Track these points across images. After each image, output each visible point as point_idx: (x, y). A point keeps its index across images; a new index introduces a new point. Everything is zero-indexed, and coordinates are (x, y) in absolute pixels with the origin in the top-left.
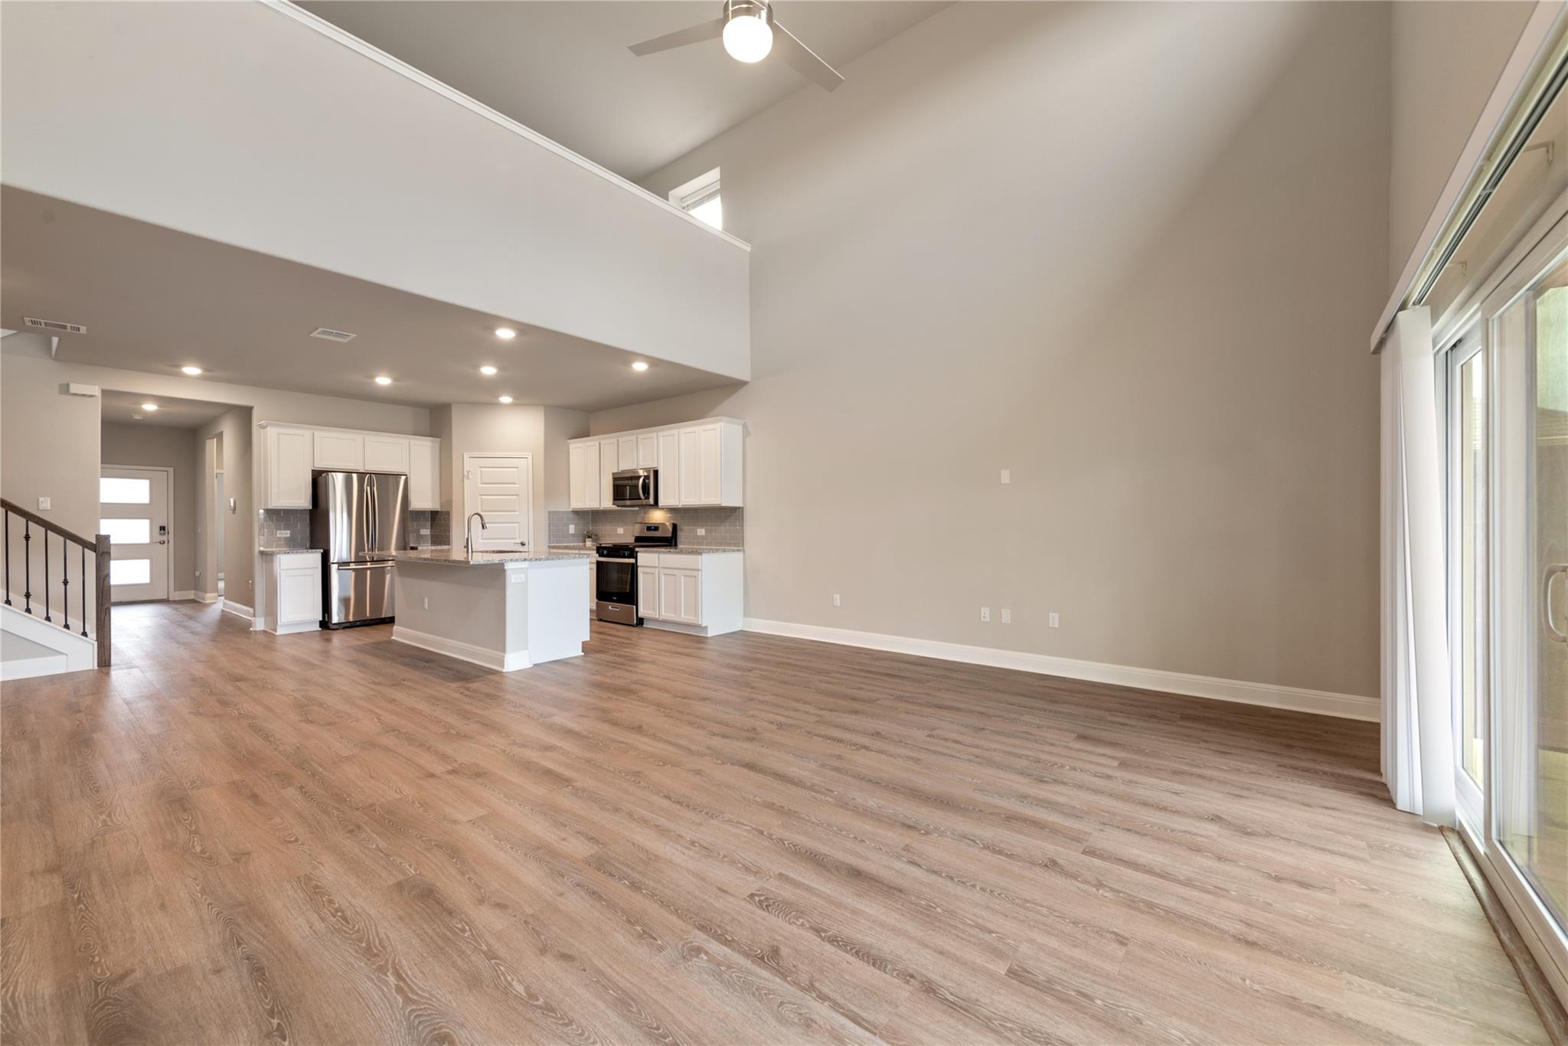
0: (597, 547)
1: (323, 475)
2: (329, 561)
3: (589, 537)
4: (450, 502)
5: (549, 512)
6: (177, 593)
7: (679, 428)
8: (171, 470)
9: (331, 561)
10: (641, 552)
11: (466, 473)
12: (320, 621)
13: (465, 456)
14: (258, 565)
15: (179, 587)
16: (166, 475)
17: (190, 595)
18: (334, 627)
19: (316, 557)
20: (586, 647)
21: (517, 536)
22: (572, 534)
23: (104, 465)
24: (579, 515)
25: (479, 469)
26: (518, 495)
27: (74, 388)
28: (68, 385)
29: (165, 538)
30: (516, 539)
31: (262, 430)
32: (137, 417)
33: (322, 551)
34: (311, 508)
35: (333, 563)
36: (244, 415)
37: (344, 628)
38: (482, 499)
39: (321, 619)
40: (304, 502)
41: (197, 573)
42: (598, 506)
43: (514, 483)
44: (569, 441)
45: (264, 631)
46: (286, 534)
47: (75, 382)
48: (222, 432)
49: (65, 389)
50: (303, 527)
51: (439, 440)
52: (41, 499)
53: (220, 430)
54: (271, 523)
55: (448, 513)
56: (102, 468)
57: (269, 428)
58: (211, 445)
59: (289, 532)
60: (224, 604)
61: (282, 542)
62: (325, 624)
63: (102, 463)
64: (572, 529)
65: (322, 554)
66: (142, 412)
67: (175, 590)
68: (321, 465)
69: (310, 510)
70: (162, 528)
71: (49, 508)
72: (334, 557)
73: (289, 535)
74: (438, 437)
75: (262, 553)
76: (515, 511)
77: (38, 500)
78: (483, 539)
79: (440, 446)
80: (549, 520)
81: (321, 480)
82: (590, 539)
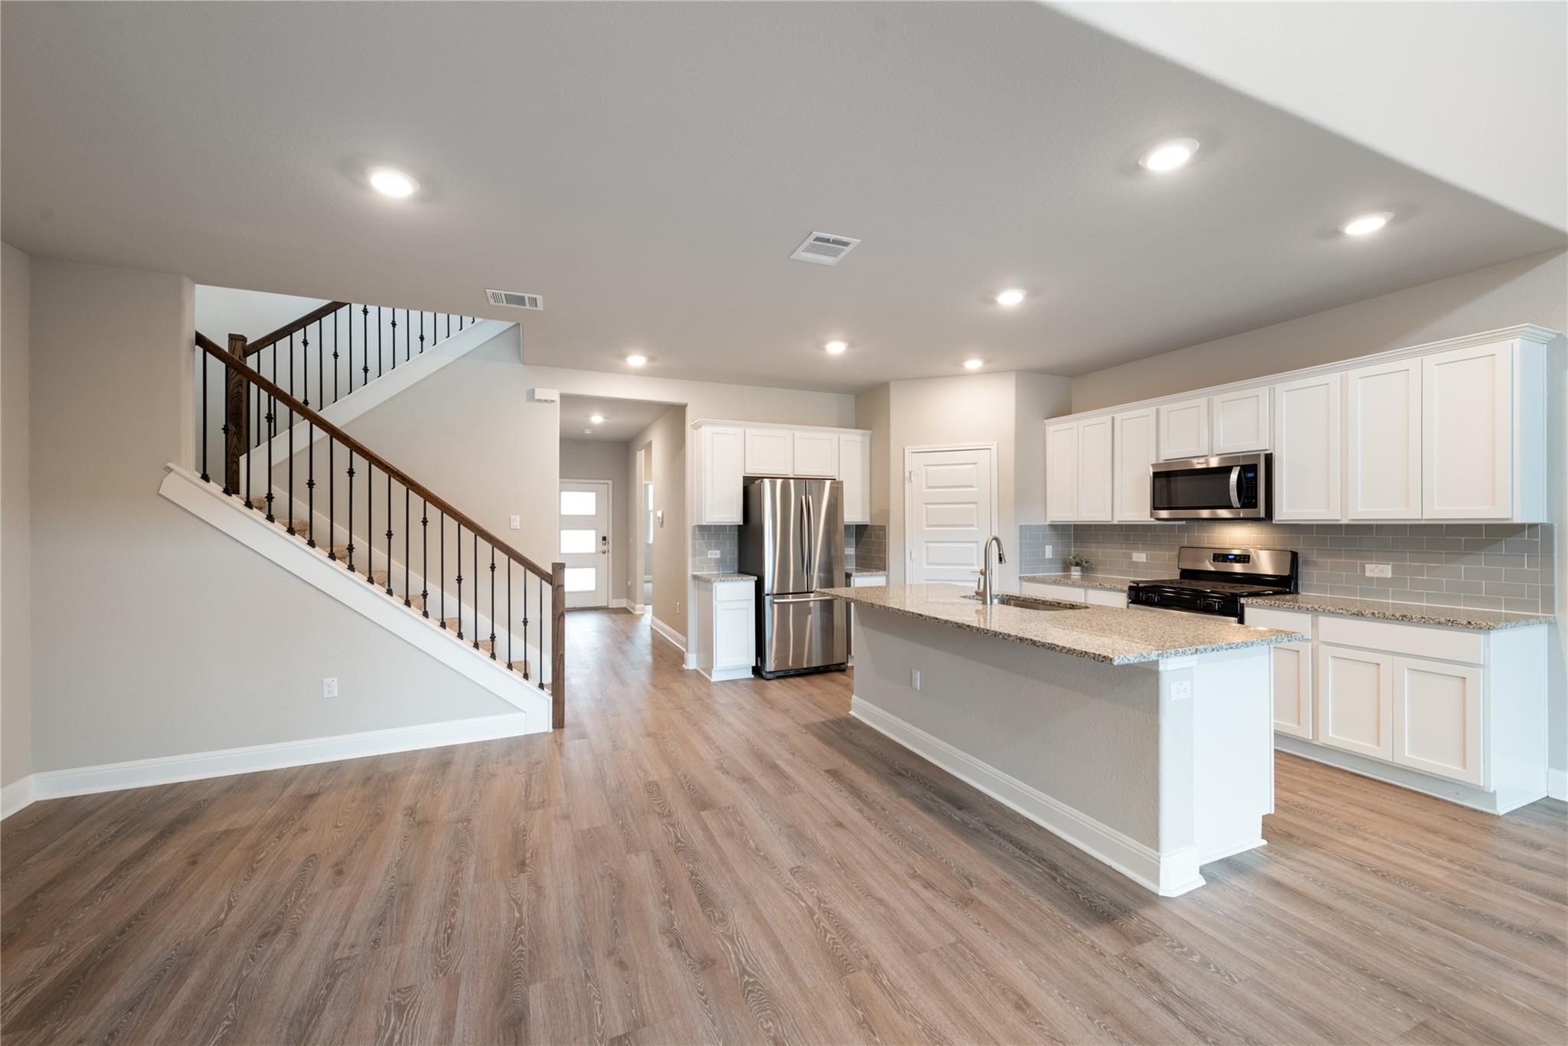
0: (1131, 588)
1: (757, 482)
2: (764, 591)
3: (1077, 564)
4: (886, 514)
5: (1021, 526)
6: (614, 600)
7: (1346, 368)
8: (610, 482)
9: (766, 592)
10: (1252, 605)
11: (907, 474)
12: (753, 667)
13: (907, 451)
14: (692, 592)
15: (616, 596)
16: (606, 487)
17: (623, 603)
18: (769, 676)
19: (748, 585)
20: (1269, 827)
21: (975, 563)
22: (1049, 559)
23: (563, 480)
24: (1058, 530)
25: (924, 468)
26: (976, 503)
27: (540, 394)
28: (533, 390)
29: (605, 548)
30: (972, 564)
31: (695, 431)
32: (588, 432)
33: (756, 578)
34: (742, 523)
35: (768, 595)
36: (676, 414)
37: (778, 677)
38: (927, 509)
39: (754, 665)
40: (736, 517)
41: (629, 583)
42: (1110, 519)
43: (971, 486)
44: (1046, 421)
45: (696, 670)
46: (717, 554)
47: (538, 387)
48: (651, 442)
49: (531, 396)
50: (732, 547)
51: (870, 432)
52: (512, 517)
53: (649, 440)
54: (702, 541)
55: (883, 529)
56: (560, 482)
57: (703, 428)
58: (641, 456)
59: (718, 552)
60: (652, 620)
61: (712, 565)
62: (757, 671)
63: (561, 477)
64: (1049, 552)
65: (756, 582)
66: (590, 426)
67: (613, 598)
68: (753, 470)
69: (739, 526)
70: (604, 539)
71: (518, 527)
72: (768, 586)
73: (718, 556)
74: (869, 429)
75: (695, 577)
76: (972, 526)
77: (510, 518)
78: (928, 564)
79: (871, 439)
80: (1021, 539)
81: (753, 488)
82: (1078, 568)
